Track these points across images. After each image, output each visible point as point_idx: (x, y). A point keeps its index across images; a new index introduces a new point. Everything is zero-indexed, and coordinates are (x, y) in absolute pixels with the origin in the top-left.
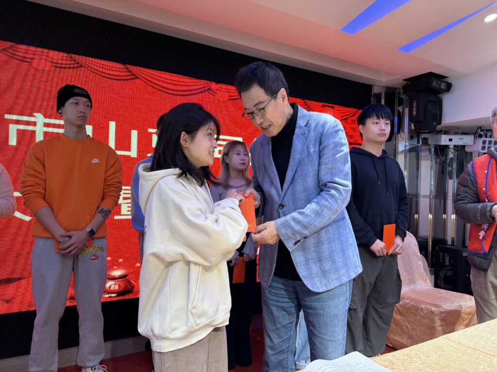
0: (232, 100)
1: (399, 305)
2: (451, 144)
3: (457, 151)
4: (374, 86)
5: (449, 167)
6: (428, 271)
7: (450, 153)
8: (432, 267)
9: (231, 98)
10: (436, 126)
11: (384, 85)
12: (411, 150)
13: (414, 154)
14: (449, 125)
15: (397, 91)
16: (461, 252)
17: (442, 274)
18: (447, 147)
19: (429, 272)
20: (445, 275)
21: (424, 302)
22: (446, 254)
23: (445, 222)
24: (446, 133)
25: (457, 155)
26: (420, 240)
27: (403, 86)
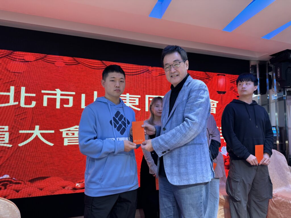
0: (161, 75)
4: (251, 60)
9: (160, 74)
11: (258, 60)
15: (267, 62)
27: (270, 60)
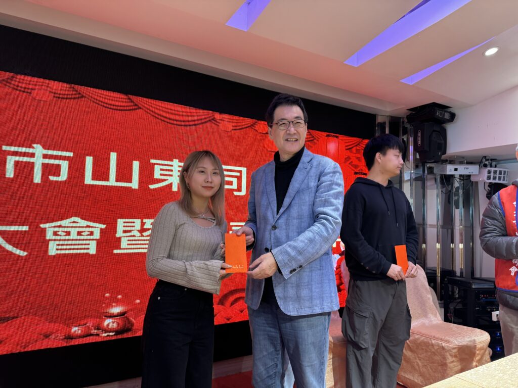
1: (409, 341)
2: (457, 174)
3: (463, 180)
4: (378, 115)
5: (455, 196)
6: (438, 304)
7: (456, 182)
8: (441, 300)
9: (235, 128)
10: (441, 156)
11: (387, 115)
12: (416, 179)
13: (420, 183)
14: (454, 155)
15: (402, 120)
16: (471, 284)
17: (452, 307)
18: (453, 176)
19: (438, 306)
20: (455, 308)
21: (434, 337)
22: (455, 287)
23: (452, 252)
24: (451, 162)
25: (463, 184)
26: (429, 271)
27: (407, 116)
